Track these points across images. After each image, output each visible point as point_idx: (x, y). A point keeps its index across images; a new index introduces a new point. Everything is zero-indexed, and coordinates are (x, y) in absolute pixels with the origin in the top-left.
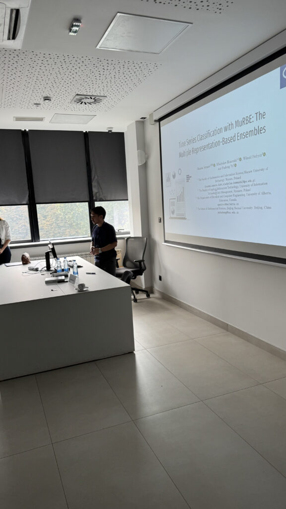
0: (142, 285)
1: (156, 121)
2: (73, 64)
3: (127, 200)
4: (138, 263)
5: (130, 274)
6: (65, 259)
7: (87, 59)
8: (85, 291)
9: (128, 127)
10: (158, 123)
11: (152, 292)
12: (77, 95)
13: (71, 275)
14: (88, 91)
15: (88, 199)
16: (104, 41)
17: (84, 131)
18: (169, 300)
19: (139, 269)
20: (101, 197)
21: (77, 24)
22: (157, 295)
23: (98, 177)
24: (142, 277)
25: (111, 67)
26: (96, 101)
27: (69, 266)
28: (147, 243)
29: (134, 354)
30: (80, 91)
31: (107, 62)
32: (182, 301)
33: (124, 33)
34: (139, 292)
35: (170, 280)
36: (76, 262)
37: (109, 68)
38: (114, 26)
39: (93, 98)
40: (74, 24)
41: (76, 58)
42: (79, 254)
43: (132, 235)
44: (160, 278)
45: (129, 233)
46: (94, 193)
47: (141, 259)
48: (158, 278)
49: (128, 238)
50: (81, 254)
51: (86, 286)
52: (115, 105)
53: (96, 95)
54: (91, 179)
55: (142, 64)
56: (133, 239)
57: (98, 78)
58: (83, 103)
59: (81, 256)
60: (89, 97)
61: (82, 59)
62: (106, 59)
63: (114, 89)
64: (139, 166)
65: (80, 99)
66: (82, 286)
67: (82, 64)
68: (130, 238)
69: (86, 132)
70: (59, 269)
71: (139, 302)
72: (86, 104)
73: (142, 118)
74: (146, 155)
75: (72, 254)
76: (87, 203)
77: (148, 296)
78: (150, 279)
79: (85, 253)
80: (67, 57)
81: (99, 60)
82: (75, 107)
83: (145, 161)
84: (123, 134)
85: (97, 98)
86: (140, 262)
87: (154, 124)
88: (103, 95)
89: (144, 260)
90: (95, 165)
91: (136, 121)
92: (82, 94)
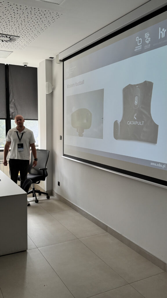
0: (44, 189)
1: (60, 61)
3: (37, 120)
4: (42, 171)
9: (40, 63)
10: (62, 63)
11: (52, 195)
15: (5, 117)
17: (6, 64)
18: (64, 201)
19: (42, 175)
22: (55, 197)
23: (15, 100)
24: (45, 182)
26: (11, 40)
28: (49, 155)
29: (27, 253)
31: (17, 7)
37: (18, 12)
39: (8, 37)
43: (39, 148)
44: (59, 184)
46: (11, 113)
47: (45, 168)
52: (27, 45)
53: (11, 35)
55: (46, 12)
56: (39, 151)
57: (10, 19)
60: (5, 36)
62: (16, 4)
63: (25, 31)
64: (46, 94)
71: (40, 203)
72: (3, 41)
73: (50, 58)
74: (53, 87)
77: (48, 198)
78: (51, 184)
81: (9, 4)
83: (51, 91)
84: (36, 69)
85: (12, 37)
87: (59, 63)
88: (16, 35)
89: (47, 169)
90: (12, 91)
91: (46, 60)
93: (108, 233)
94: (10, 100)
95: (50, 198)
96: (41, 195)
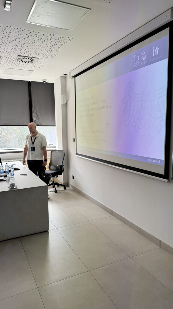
0: (62, 182)
1: (73, 77)
2: (11, 33)
3: (55, 126)
4: (60, 167)
7: (21, 29)
8: (15, 188)
9: (56, 80)
10: (74, 78)
11: (68, 186)
12: (19, 56)
16: (31, 17)
17: (28, 81)
18: (78, 192)
19: (59, 171)
20: (38, 123)
22: (71, 188)
23: (36, 110)
24: (62, 176)
25: (38, 37)
26: (32, 61)
28: (65, 155)
29: (49, 233)
30: (21, 53)
31: (36, 33)
32: (86, 193)
33: (44, 13)
35: (78, 178)
37: (37, 38)
38: (35, 6)
39: (30, 58)
40: (7, 2)
41: (13, 29)
43: (57, 149)
44: (73, 177)
45: (55, 147)
49: (52, 151)
52: (45, 64)
53: (32, 57)
54: (32, 111)
55: (60, 37)
57: (31, 44)
58: (24, 62)
60: (27, 58)
61: (18, 30)
62: (35, 31)
63: (43, 53)
64: (62, 105)
65: (22, 59)
66: (12, 185)
67: (19, 34)
69: (30, 81)
71: (59, 193)
72: (26, 63)
73: (65, 75)
74: (67, 99)
77: (65, 188)
78: (67, 178)
80: (6, 27)
81: (30, 31)
82: (19, 64)
83: (66, 102)
84: (53, 84)
85: (32, 59)
87: (72, 79)
88: (36, 57)
89: (63, 165)
90: (34, 103)
91: (61, 76)
92: (21, 55)
93: (113, 217)
95: (67, 189)
96: (59, 186)
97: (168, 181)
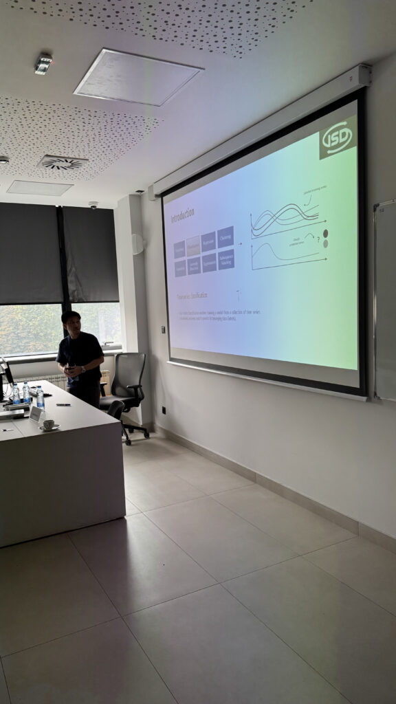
0: (139, 421)
1: (157, 196)
3: (118, 301)
4: (133, 389)
5: (120, 406)
6: (26, 385)
7: (61, 107)
8: (55, 430)
9: (118, 202)
10: (160, 199)
11: (153, 431)
12: (47, 156)
13: (33, 407)
14: (62, 151)
15: (61, 300)
17: (57, 206)
18: (176, 441)
20: (81, 296)
21: (45, 60)
23: (76, 269)
24: (139, 410)
25: (93, 120)
26: (73, 165)
27: (31, 394)
28: (146, 362)
29: (125, 521)
30: (51, 151)
31: (89, 113)
33: (112, 76)
34: (135, 430)
35: (177, 412)
36: (42, 388)
37: (90, 121)
38: (97, 66)
39: (69, 160)
40: (42, 59)
41: (44, 105)
42: (47, 377)
43: (124, 350)
44: (164, 410)
45: (120, 347)
46: (70, 292)
47: (138, 384)
48: (160, 410)
49: (119, 355)
50: (50, 377)
51: (55, 424)
53: (74, 157)
54: (66, 271)
55: (137, 118)
56: (126, 356)
57: (76, 134)
58: (55, 167)
59: (51, 380)
60: (63, 160)
62: (87, 110)
63: (99, 150)
64: (134, 256)
65: (51, 162)
66: (49, 424)
67: (54, 115)
68: (122, 354)
69: (60, 207)
70: (16, 399)
71: (133, 445)
72: (59, 169)
73: (138, 191)
74: (145, 242)
75: (37, 378)
76: (60, 305)
77: (147, 436)
78: (150, 412)
79: (56, 376)
81: (78, 110)
82: (44, 172)
83: (142, 250)
84: (112, 210)
85: (75, 161)
86: (135, 388)
87: (154, 200)
88: (83, 158)
89: (142, 386)
90: (71, 252)
91: (130, 195)
92: (53, 154)
93: (256, 485)
94: (68, 269)
95: (150, 436)
97: (369, 400)
